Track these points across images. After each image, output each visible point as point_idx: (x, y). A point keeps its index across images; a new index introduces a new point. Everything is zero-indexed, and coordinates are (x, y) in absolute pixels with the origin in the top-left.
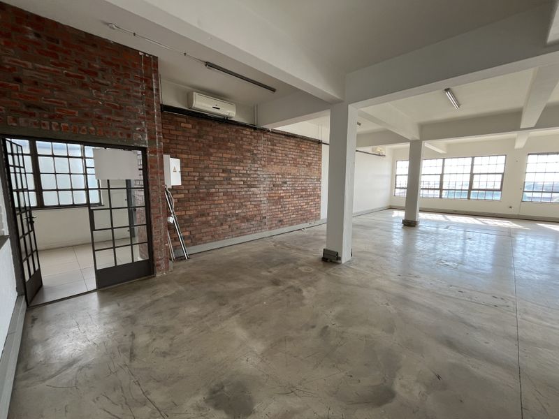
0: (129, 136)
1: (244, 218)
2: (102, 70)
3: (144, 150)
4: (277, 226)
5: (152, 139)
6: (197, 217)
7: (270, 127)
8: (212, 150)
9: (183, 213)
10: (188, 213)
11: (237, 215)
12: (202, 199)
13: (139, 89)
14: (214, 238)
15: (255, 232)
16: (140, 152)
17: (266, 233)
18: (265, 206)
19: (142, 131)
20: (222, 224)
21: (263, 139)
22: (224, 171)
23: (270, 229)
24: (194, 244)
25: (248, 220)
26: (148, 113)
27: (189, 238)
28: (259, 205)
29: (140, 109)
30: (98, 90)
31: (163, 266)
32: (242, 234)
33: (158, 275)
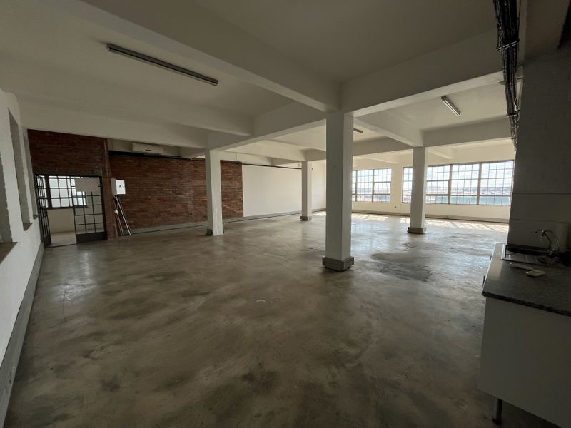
0: (92, 171)
1: (174, 213)
2: (79, 143)
3: (100, 177)
4: (201, 220)
5: (104, 171)
6: (139, 212)
7: (191, 157)
8: (148, 174)
9: (129, 210)
10: (133, 210)
11: (168, 212)
12: (142, 202)
13: (97, 148)
14: (151, 225)
15: (183, 223)
16: (98, 178)
17: (192, 224)
18: (190, 207)
19: (99, 169)
20: (157, 217)
21: (187, 164)
22: (157, 185)
23: (196, 221)
24: (136, 228)
25: (177, 215)
26: (102, 159)
27: (134, 224)
28: (186, 206)
29: (98, 158)
30: (76, 152)
31: (112, 235)
32: (172, 223)
33: (109, 239)
